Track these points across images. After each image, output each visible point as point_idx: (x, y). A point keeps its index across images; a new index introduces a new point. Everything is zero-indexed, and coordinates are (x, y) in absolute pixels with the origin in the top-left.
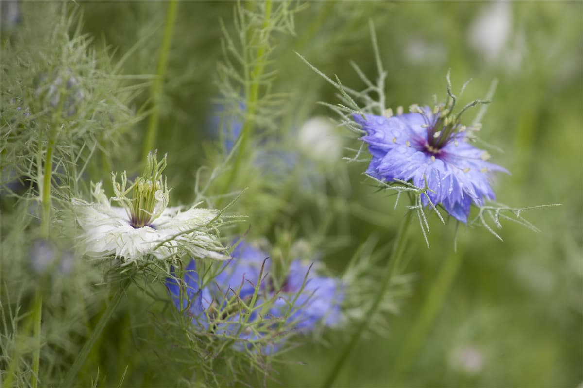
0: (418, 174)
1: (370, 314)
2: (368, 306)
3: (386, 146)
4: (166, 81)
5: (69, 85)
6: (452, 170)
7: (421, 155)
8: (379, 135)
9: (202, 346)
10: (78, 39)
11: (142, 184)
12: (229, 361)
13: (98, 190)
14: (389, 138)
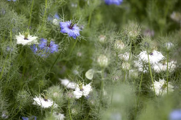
0: (68, 32)
1: (63, 50)
2: (62, 49)
3: (63, 27)
4: (32, 13)
5: (14, 20)
6: (73, 31)
7: (69, 29)
8: (62, 26)
9: (36, 57)
10: (16, 13)
11: (26, 33)
12: (40, 59)
13: (20, 33)
14: (64, 26)
